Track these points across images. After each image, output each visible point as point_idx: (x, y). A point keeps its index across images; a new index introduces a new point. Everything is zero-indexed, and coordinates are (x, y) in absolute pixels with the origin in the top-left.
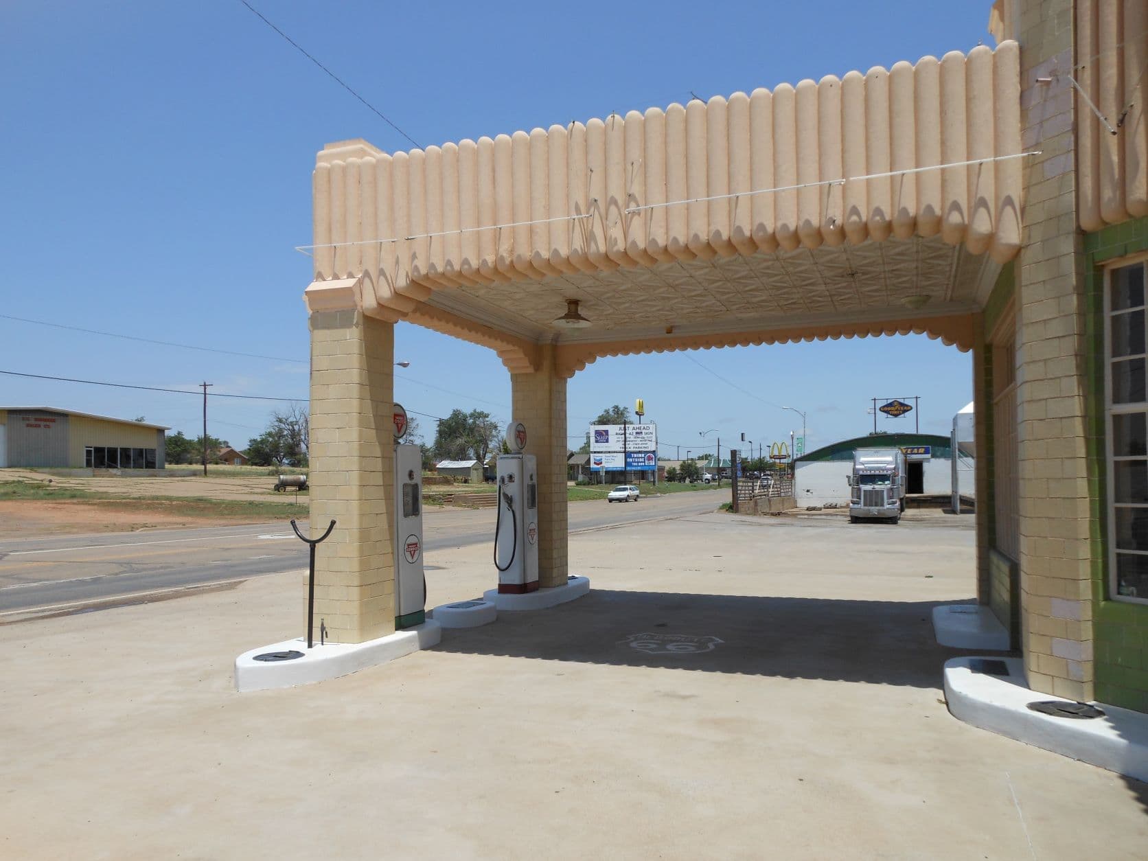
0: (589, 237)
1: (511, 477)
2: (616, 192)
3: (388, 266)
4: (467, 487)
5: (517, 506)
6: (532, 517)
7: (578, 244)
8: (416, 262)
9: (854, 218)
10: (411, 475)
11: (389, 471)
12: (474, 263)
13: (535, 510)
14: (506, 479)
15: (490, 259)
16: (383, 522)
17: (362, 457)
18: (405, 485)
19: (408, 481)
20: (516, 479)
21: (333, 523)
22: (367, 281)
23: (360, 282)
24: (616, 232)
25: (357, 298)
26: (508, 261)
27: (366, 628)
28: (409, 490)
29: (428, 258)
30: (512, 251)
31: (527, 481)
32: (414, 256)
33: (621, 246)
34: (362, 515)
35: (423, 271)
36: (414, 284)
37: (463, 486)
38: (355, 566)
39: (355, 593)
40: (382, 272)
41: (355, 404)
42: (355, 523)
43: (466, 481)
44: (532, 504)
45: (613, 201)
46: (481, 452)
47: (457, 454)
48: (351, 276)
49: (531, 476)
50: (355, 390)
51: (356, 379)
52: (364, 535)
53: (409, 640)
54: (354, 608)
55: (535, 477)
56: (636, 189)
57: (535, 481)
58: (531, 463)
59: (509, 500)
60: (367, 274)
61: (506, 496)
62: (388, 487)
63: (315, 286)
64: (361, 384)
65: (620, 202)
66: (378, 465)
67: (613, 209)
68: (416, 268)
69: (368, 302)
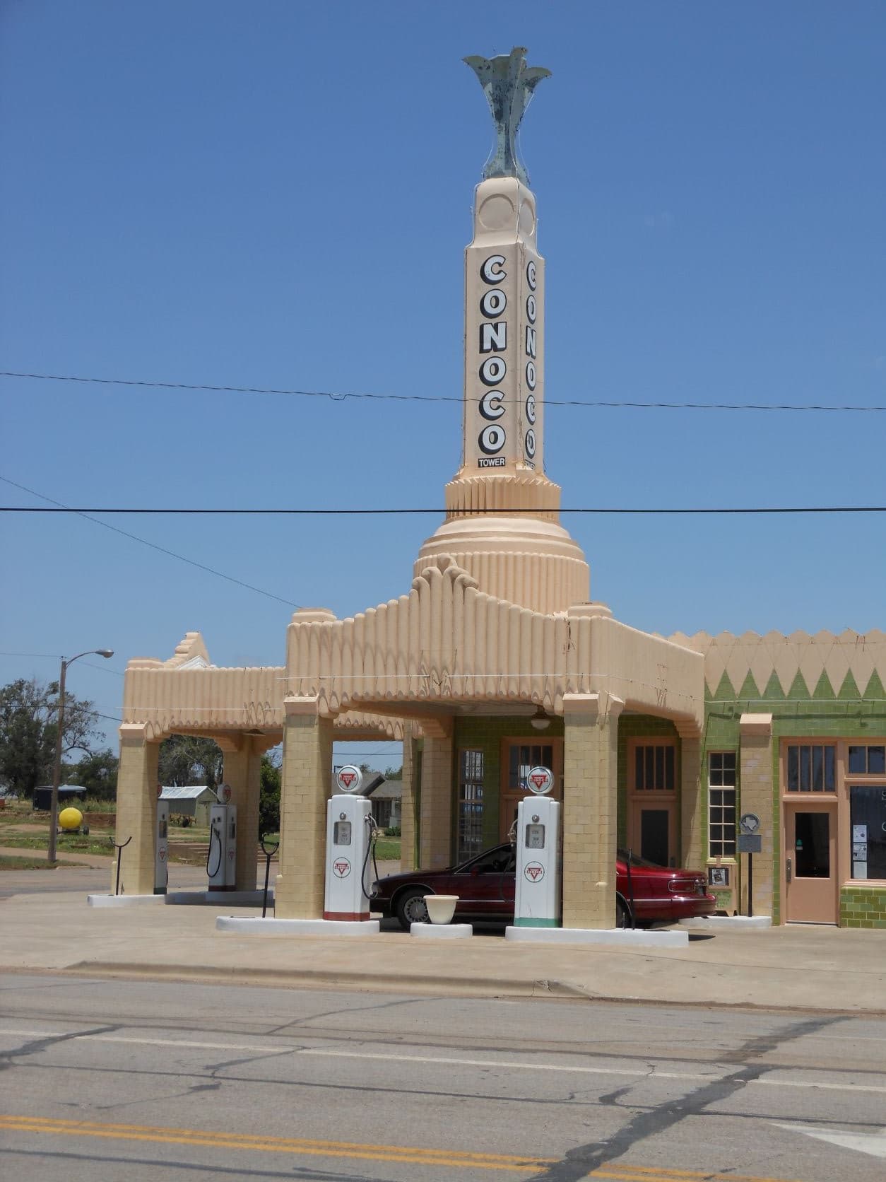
0: (249, 718)
1: (219, 819)
2: (261, 700)
3: (160, 720)
4: (187, 832)
5: (222, 836)
6: (232, 843)
7: (245, 720)
8: (173, 720)
9: (348, 723)
10: (163, 816)
11: (154, 814)
12: (200, 723)
13: (235, 840)
14: (216, 820)
15: (207, 722)
16: (151, 840)
17: (144, 808)
18: (160, 822)
19: (162, 820)
20: (223, 819)
21: (131, 838)
22: (150, 726)
23: (147, 726)
24: (261, 717)
25: (145, 734)
26: (215, 724)
27: (141, 890)
28: (162, 824)
29: (179, 718)
30: (217, 719)
31: (229, 822)
32: (173, 717)
33: (262, 723)
34: (142, 836)
35: (177, 723)
36: (172, 728)
37: (181, 831)
38: (138, 859)
39: (137, 871)
40: (157, 723)
41: (141, 783)
42: (139, 839)
43: (186, 824)
44: (233, 836)
45: (260, 704)
46: (216, 771)
47: (174, 774)
48: (142, 723)
49: (233, 819)
50: (142, 776)
51: (142, 771)
52: (142, 844)
53: (160, 898)
54: (137, 879)
55: (235, 820)
56: (269, 700)
57: (235, 821)
58: (233, 810)
59: (218, 833)
60: (150, 722)
61: (215, 830)
62: (154, 822)
63: (125, 726)
64: (144, 774)
65: (263, 704)
66: (150, 812)
67: (260, 707)
68: (173, 723)
69: (150, 736)
